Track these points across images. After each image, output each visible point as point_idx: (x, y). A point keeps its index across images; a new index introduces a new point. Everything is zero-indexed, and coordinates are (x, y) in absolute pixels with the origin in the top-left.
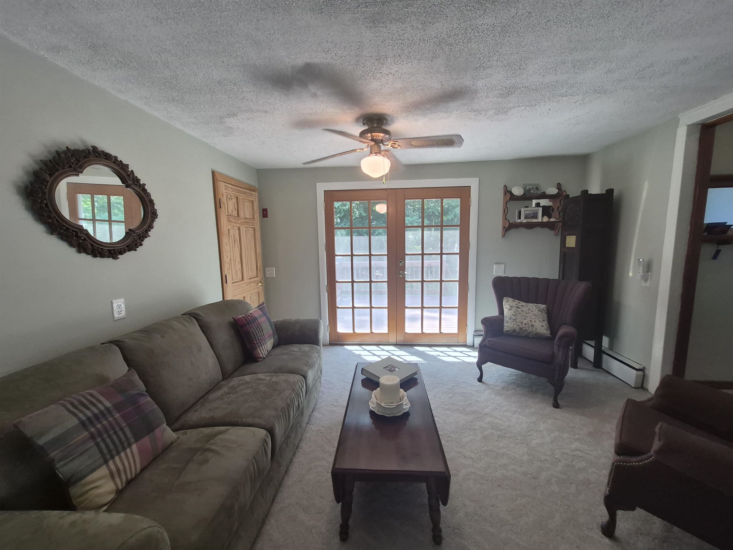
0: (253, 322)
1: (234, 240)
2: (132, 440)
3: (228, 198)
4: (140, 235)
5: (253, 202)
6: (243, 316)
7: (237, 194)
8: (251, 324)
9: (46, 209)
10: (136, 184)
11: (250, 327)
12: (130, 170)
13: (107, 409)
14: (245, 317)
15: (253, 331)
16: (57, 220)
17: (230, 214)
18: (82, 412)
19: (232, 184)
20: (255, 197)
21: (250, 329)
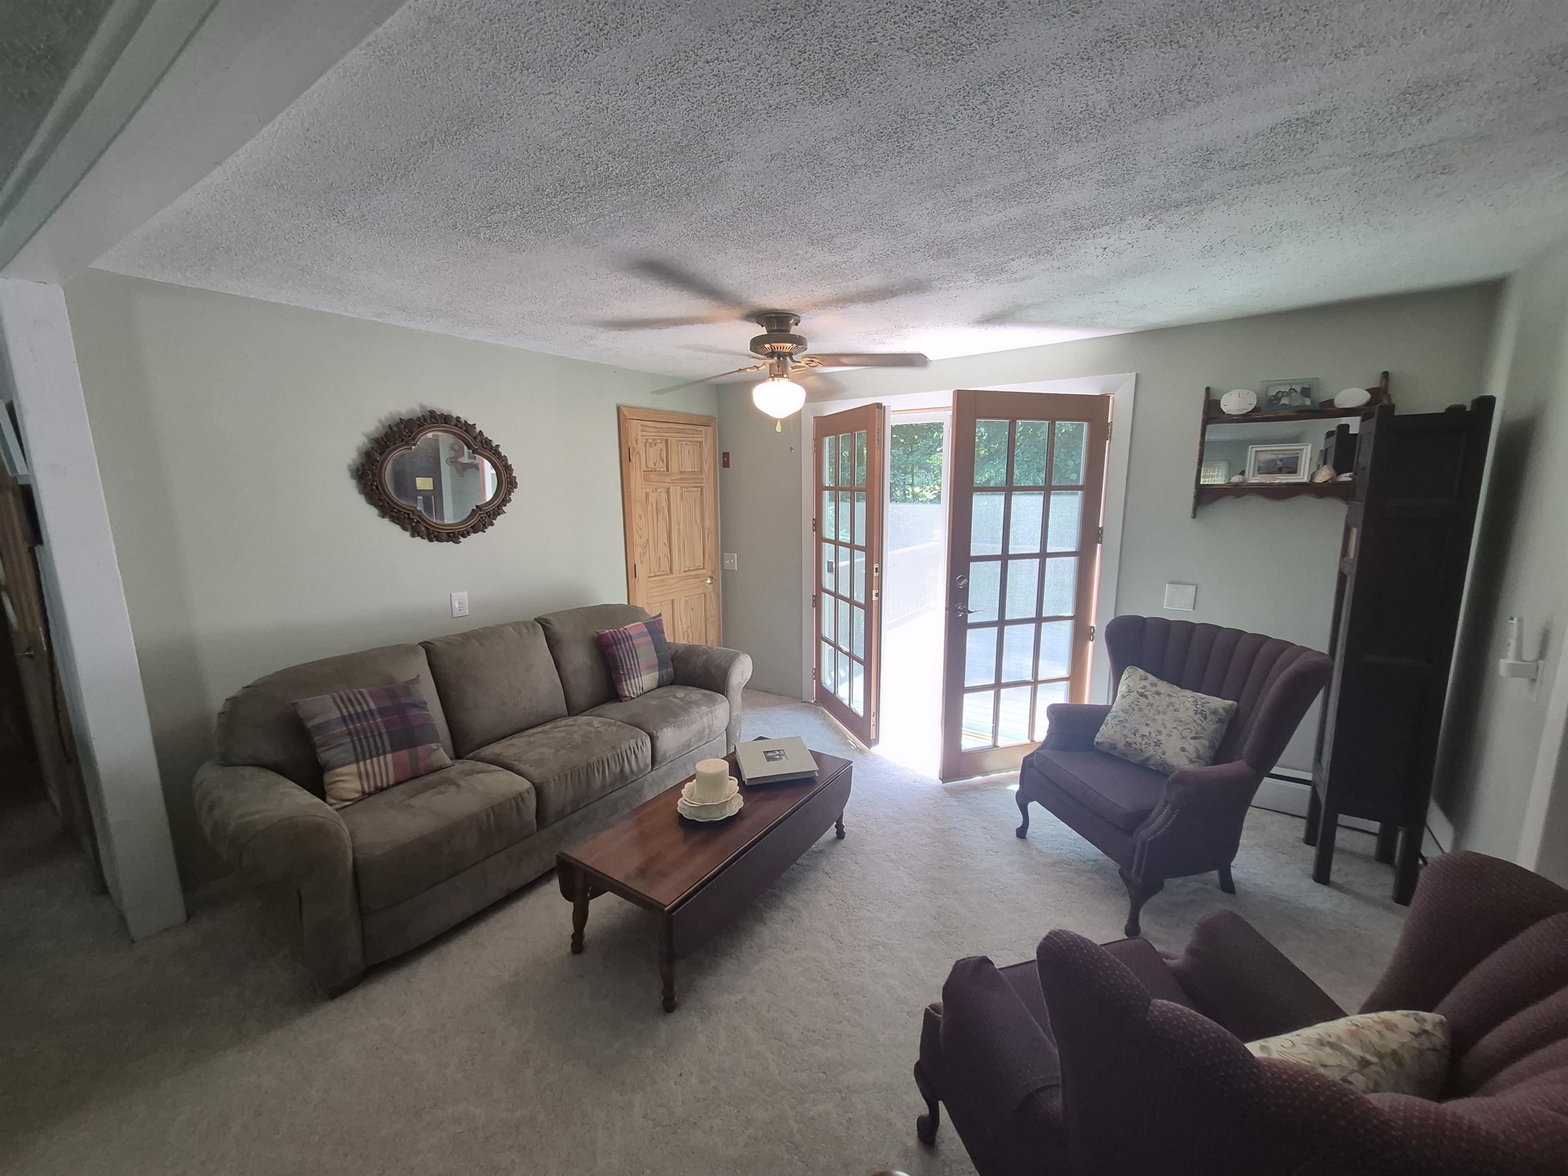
0: (624, 642)
1: (657, 509)
2: (388, 748)
3: (648, 445)
4: (489, 512)
5: (700, 443)
6: (610, 632)
7: (666, 434)
8: (620, 644)
9: (377, 491)
10: (485, 448)
11: (618, 650)
12: (478, 430)
13: (370, 710)
14: (613, 633)
15: (622, 655)
16: (388, 503)
17: (650, 469)
18: (346, 708)
19: (658, 420)
20: (706, 436)
21: (616, 653)
